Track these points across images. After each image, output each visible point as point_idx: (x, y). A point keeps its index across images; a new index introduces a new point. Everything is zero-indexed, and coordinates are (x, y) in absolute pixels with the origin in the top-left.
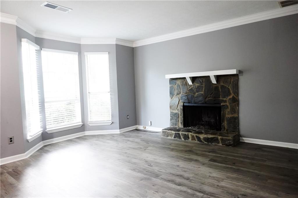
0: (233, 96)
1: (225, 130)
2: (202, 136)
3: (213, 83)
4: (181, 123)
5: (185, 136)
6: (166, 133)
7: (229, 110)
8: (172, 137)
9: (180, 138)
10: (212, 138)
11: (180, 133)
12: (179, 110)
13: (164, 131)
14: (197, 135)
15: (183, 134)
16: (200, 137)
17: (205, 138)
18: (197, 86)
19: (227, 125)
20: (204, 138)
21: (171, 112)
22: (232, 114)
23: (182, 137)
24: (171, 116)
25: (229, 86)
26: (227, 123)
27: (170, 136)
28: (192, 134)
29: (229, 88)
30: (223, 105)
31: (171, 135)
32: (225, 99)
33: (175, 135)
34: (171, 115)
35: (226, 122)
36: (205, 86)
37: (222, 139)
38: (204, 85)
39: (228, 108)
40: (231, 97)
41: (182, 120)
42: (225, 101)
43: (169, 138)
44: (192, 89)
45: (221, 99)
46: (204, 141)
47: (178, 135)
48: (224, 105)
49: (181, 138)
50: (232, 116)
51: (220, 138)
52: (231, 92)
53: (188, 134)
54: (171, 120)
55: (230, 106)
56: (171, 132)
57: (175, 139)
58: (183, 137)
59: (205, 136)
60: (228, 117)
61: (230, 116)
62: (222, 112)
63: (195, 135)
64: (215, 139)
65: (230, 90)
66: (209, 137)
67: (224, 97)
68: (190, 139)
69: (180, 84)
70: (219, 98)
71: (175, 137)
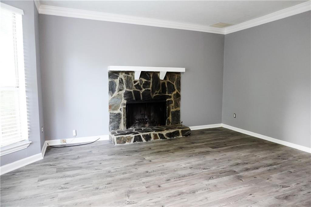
0: (177, 92)
1: (170, 124)
2: (164, 133)
3: (160, 79)
4: (124, 124)
5: (147, 137)
6: (123, 139)
7: (173, 105)
8: (130, 142)
9: (140, 140)
10: (174, 132)
11: (141, 134)
12: (122, 110)
13: (119, 137)
14: (160, 132)
15: (144, 135)
16: (163, 134)
17: (168, 133)
18: (145, 81)
19: (172, 118)
20: (166, 134)
21: (111, 113)
22: (176, 108)
23: (143, 139)
24: (110, 118)
25: (173, 83)
26: (172, 117)
27: (128, 142)
28: (154, 132)
29: (174, 84)
30: (168, 101)
31: (129, 139)
32: (170, 95)
33: (134, 139)
34: (112, 117)
35: (170, 116)
36: (153, 82)
37: (182, 131)
38: (151, 81)
39: (172, 103)
40: (175, 92)
41: (125, 121)
42: (170, 97)
43: (127, 143)
44: (138, 85)
45: (167, 94)
46: (167, 137)
47: (138, 138)
48: (170, 101)
49: (142, 141)
50: (176, 110)
51: (181, 131)
52: (176, 88)
53: (150, 134)
54: (111, 122)
55: (174, 101)
56: (130, 136)
57: (135, 143)
58: (145, 139)
59: (168, 132)
60: (173, 111)
61: (174, 110)
62: (167, 107)
63: (157, 133)
64: (176, 132)
65: (175, 86)
66: (171, 132)
67: (170, 93)
68: (152, 139)
69: (123, 79)
70: (166, 93)
71: (134, 141)
